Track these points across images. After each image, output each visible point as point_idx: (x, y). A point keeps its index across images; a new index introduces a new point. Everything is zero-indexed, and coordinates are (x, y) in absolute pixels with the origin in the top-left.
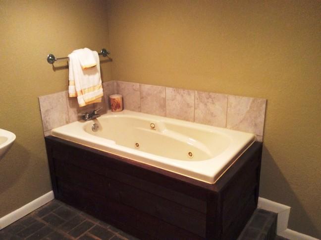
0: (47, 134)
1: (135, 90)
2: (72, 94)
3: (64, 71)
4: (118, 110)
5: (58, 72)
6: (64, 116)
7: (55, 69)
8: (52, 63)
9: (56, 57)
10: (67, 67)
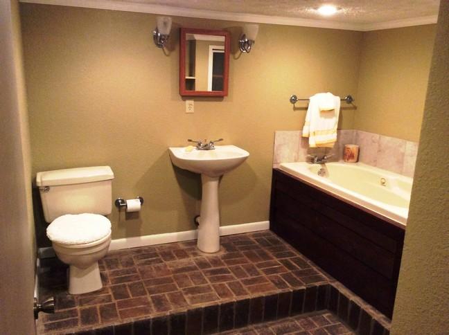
0: (275, 167)
1: (374, 142)
2: (305, 134)
3: (303, 112)
4: (350, 160)
5: (297, 112)
6: (294, 154)
7: (295, 109)
8: (294, 103)
9: (298, 98)
10: (306, 109)
